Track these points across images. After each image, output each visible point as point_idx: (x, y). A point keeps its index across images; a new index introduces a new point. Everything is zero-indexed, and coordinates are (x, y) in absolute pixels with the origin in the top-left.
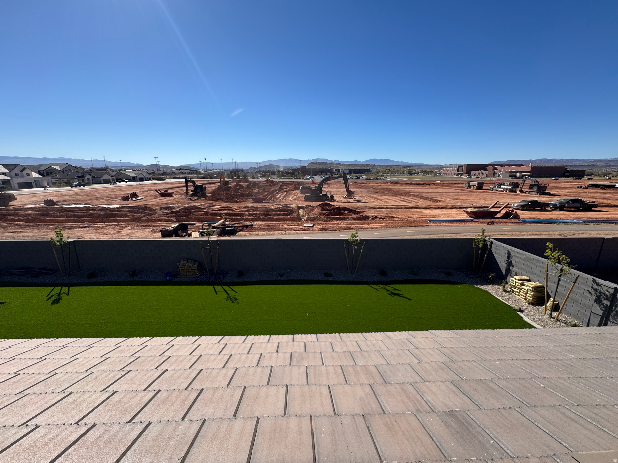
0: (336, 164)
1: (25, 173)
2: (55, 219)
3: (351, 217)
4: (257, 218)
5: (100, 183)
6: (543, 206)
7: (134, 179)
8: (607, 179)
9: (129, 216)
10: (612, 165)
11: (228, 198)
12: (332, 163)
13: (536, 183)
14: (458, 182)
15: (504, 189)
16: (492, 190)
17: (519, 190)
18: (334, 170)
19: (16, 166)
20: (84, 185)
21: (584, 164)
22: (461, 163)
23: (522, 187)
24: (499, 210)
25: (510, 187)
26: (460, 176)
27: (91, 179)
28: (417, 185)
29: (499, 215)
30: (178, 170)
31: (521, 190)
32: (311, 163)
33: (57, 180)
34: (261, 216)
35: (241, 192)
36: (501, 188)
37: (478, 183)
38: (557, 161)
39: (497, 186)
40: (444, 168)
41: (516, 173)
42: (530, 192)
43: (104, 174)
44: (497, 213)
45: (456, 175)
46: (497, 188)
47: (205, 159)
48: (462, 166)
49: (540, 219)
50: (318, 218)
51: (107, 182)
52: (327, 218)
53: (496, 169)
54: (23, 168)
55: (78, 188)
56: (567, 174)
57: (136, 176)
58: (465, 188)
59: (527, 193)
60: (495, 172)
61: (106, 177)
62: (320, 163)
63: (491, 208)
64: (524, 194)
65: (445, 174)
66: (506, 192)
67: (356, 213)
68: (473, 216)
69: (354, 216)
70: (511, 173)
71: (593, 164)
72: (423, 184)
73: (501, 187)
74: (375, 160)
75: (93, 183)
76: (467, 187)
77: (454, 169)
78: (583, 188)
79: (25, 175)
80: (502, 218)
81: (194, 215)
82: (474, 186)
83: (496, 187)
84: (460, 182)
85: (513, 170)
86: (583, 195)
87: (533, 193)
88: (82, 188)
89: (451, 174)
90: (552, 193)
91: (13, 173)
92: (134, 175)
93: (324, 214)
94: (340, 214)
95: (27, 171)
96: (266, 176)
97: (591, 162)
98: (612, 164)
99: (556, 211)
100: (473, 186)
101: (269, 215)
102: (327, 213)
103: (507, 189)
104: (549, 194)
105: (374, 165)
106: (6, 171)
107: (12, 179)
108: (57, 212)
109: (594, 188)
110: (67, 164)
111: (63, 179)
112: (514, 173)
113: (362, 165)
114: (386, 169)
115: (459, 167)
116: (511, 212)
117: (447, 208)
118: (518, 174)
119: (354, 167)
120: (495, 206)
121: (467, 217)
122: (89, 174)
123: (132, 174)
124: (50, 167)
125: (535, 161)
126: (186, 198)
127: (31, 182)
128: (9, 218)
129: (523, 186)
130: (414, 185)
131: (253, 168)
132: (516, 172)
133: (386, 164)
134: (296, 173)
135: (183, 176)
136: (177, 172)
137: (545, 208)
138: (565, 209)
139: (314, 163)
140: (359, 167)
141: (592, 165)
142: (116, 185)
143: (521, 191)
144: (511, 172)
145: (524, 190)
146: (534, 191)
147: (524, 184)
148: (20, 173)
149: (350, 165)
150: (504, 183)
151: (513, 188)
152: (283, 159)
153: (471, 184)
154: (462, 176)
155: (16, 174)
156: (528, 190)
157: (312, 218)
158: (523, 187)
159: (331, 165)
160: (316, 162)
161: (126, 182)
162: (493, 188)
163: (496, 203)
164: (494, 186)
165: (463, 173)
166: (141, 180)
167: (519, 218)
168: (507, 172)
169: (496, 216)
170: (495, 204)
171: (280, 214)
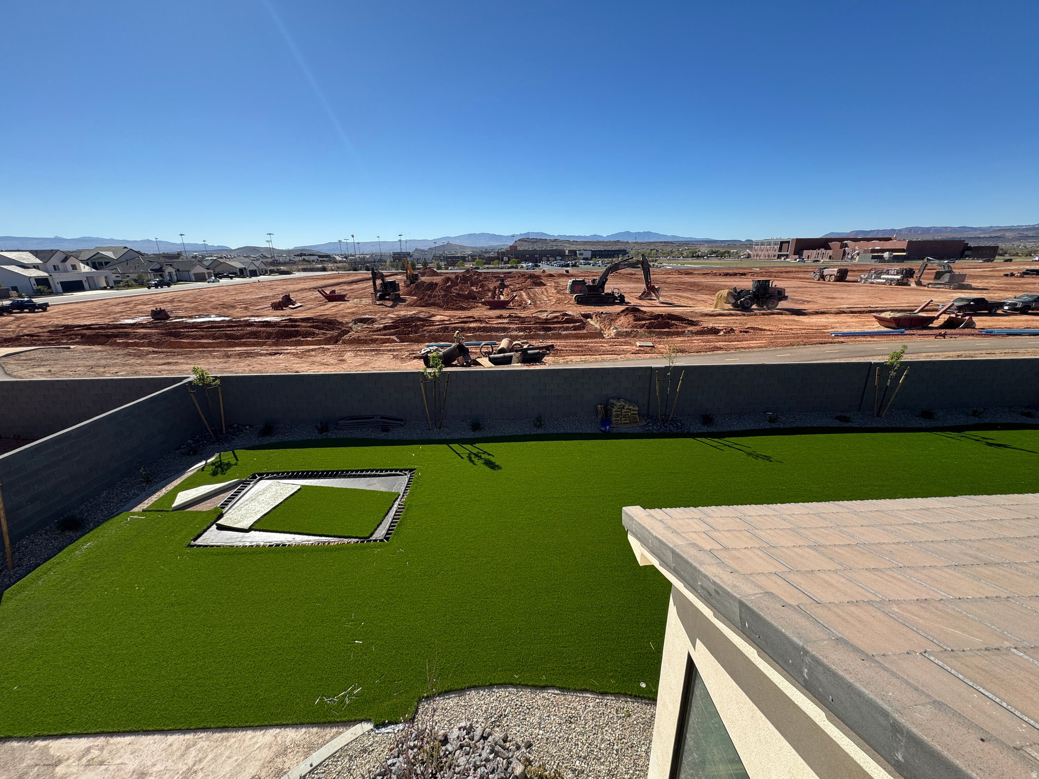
0: (562, 241)
1: (68, 264)
2: (195, 341)
3: (688, 331)
4: (534, 335)
5: (189, 280)
6: (994, 307)
7: (242, 273)
8: (1036, 261)
9: (318, 334)
10: (1029, 236)
11: (448, 303)
12: (555, 240)
13: (947, 269)
14: (790, 269)
15: (887, 279)
16: (864, 283)
17: (916, 282)
18: (567, 252)
19: (53, 252)
20: (169, 285)
21: (982, 236)
22: (785, 237)
23: (920, 277)
24: (935, 314)
25: (899, 277)
26: (785, 259)
27: (174, 273)
28: (725, 275)
29: (936, 324)
30: (298, 255)
31: (919, 280)
32: (519, 240)
33: (119, 277)
34: (539, 330)
35: (455, 291)
36: (881, 279)
37: (840, 271)
38: (937, 230)
39: (873, 276)
40: (756, 245)
41: (883, 253)
42: (935, 284)
43: (195, 265)
44: (932, 319)
45: (776, 258)
46: (875, 279)
47: (353, 236)
48: (789, 242)
49: (1009, 328)
50: (635, 333)
51: (200, 278)
52: (650, 333)
53: (846, 245)
54: (65, 256)
55: (159, 290)
56: (967, 253)
57: (244, 267)
58: (814, 279)
59: (930, 286)
60: (845, 251)
61: (199, 269)
62: (534, 240)
63: (919, 312)
64: (926, 288)
65: (757, 255)
66: (891, 284)
67: (692, 323)
68: (893, 325)
69: (691, 328)
70: (875, 253)
71: (998, 235)
72: (735, 274)
73: (882, 276)
74: (628, 233)
75: (178, 281)
76: (817, 278)
77: (773, 247)
78: (1017, 277)
79: (70, 268)
80: (941, 327)
81: (425, 331)
82: (831, 275)
83: (873, 278)
84: (794, 269)
85: (876, 248)
86: (1028, 288)
87: (942, 286)
88: (166, 289)
89: (769, 256)
90: (974, 285)
91: (50, 264)
92: (242, 266)
93: (642, 326)
94: (668, 326)
95: (72, 261)
96: (458, 264)
97: (994, 231)
98: (1030, 234)
99: (1016, 314)
100: (828, 276)
101: (550, 329)
102: (646, 324)
103: (892, 280)
104: (969, 287)
105: (628, 243)
106: (38, 261)
107: (50, 275)
108: (192, 330)
109: (1035, 276)
110: (125, 247)
111: (127, 275)
112: (879, 253)
113: (607, 242)
114: (651, 250)
115: (782, 243)
116: (960, 317)
117: (831, 313)
118: (886, 255)
119: (593, 247)
120: (926, 308)
121: (877, 327)
122: (171, 265)
123: (238, 265)
124: (98, 253)
125: (900, 230)
126: (374, 303)
127: (81, 281)
128: (118, 341)
129: (921, 275)
130: (720, 275)
131: (420, 250)
132: (883, 251)
133: (646, 240)
134: (506, 259)
135: (320, 266)
136: (297, 259)
137: (996, 311)
138: (1030, 311)
139: (525, 240)
140: (602, 245)
141: (996, 237)
142: (218, 283)
143: (919, 283)
144: (873, 251)
145: (924, 282)
146: (943, 282)
147: (925, 271)
148: (61, 266)
149: (585, 243)
150: (888, 270)
151: (903, 278)
152: (471, 235)
153: (826, 272)
154: (788, 260)
155: (54, 266)
156: (932, 282)
157: (625, 334)
158: (922, 277)
159: (555, 244)
160: (528, 238)
161: (231, 278)
162: (866, 279)
163: (929, 303)
164: (869, 276)
165: (788, 253)
166: (254, 273)
167: (974, 328)
168: (866, 251)
169: (931, 325)
170: (927, 305)
171: (568, 327)
